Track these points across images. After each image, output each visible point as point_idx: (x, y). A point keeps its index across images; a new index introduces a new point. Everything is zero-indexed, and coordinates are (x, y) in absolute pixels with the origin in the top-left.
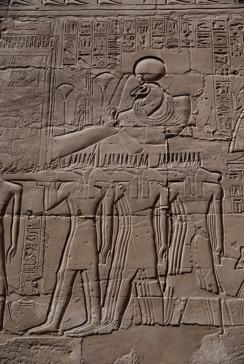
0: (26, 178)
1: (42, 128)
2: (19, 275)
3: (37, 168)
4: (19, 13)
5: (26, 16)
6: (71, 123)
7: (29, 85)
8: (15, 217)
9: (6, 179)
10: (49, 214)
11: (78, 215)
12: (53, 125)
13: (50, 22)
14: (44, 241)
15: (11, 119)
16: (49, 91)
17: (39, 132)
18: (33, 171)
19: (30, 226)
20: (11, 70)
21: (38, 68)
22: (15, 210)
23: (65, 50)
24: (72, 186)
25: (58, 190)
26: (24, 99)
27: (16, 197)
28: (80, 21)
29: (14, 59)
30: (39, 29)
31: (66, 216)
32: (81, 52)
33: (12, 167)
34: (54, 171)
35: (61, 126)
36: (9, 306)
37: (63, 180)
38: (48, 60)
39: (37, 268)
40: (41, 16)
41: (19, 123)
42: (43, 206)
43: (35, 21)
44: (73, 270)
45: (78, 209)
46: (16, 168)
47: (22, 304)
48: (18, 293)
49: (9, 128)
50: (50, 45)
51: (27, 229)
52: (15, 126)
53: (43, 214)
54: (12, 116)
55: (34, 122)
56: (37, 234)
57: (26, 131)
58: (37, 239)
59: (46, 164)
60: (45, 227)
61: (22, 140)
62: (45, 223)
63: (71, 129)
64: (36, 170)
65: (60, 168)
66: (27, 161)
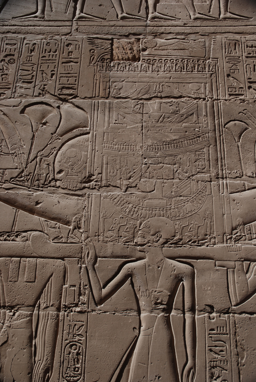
0: (198, 254)
1: (211, 181)
3: (213, 240)
4: (162, 29)
5: (170, 33)
6: (252, 175)
7: (185, 121)
8: (188, 315)
9: (169, 254)
10: (239, 312)
12: (226, 178)
13: (203, 40)
15: (167, 168)
16: (215, 130)
17: (208, 187)
18: (206, 244)
19: (213, 330)
20: (158, 100)
21: (195, 99)
22: (187, 304)
23: (228, 75)
25: (247, 273)
26: (181, 140)
27: (186, 283)
28: (243, 40)
29: (161, 87)
30: (190, 49)
32: (251, 79)
33: (175, 238)
34: (238, 245)
35: (238, 179)
37: (252, 258)
38: (207, 89)
40: (190, 34)
41: (179, 173)
43: (184, 39)
49: (165, 181)
50: (207, 69)
51: (209, 334)
52: (173, 177)
53: (230, 311)
54: (166, 164)
55: (199, 172)
56: (225, 343)
57: (189, 185)
58: (225, 351)
59: (224, 234)
60: (236, 332)
61: (185, 198)
62: (235, 326)
63: (252, 183)
64: (211, 243)
65: (245, 240)
66: (197, 228)
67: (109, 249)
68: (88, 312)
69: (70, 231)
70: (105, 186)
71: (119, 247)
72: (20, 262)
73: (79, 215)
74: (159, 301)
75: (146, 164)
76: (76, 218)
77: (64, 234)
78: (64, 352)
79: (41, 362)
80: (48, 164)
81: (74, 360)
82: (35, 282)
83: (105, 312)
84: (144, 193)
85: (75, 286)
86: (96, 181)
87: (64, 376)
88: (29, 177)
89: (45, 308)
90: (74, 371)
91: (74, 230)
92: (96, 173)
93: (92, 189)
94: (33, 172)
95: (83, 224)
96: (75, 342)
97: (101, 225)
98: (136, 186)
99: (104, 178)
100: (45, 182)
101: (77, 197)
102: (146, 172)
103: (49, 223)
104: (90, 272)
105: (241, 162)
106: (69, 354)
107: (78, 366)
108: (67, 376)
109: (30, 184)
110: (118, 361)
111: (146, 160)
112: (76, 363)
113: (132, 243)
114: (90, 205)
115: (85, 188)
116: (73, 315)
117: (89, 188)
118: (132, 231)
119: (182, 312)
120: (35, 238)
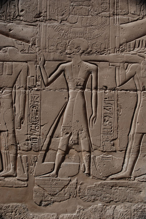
0: (100, 59)
1: (110, 17)
2: (100, 136)
3: (109, 51)
6: (134, 13)
8: (94, 91)
9: (84, 59)
10: (120, 89)
11: (143, 91)
12: (119, 15)
14: (118, 110)
15: (84, 8)
17: (108, 20)
18: (105, 53)
19: (106, 98)
22: (94, 86)
24: (137, 66)
25: (126, 69)
27: (93, 75)
31: (133, 91)
33: (88, 50)
34: (122, 54)
35: (125, 15)
36: (94, 159)
37: (130, 61)
39: (113, 131)
41: (91, 12)
42: (115, 82)
44: (140, 133)
45: (143, 86)
46: (92, 51)
47: (103, 158)
48: (100, 150)
49: (83, 16)
51: (104, 101)
52: (88, 14)
53: (116, 89)
54: (84, 6)
55: (103, 11)
56: (112, 105)
57: (97, 19)
58: (112, 109)
59: (115, 48)
60: (118, 100)
61: (94, 27)
62: (118, 97)
63: (134, 18)
64: (108, 53)
65: (126, 51)
66: (100, 45)
67: (52, 56)
68: (41, 90)
69: (30, 46)
70: (48, 20)
71: (57, 55)
72: (3, 64)
73: (34, 37)
74: (78, 84)
75: (72, 6)
76: (33, 39)
77: (27, 48)
78: (30, 110)
79: (18, 115)
80: (14, 6)
81: (35, 114)
82: (12, 75)
83: (50, 90)
84: (71, 24)
85: (34, 77)
86: (44, 17)
87: (31, 121)
88: (4, 14)
89: (18, 88)
90: (35, 119)
91: (32, 46)
92: (43, 11)
93: (41, 21)
94: (6, 11)
95: (37, 42)
96: (35, 105)
97: (47, 43)
98: (66, 20)
99: (48, 15)
100: (13, 17)
101: (33, 27)
102: (72, 11)
103: (18, 42)
104: (41, 69)
105: (128, 5)
106: (32, 111)
107: (37, 116)
108: (32, 121)
109: (5, 19)
110: (57, 114)
111: (72, 3)
112: (36, 115)
113: (64, 53)
114: (40, 31)
115: (37, 21)
116: (33, 92)
117: (39, 21)
118: (64, 46)
119: (91, 90)
120: (10, 50)
